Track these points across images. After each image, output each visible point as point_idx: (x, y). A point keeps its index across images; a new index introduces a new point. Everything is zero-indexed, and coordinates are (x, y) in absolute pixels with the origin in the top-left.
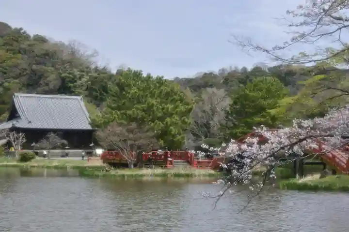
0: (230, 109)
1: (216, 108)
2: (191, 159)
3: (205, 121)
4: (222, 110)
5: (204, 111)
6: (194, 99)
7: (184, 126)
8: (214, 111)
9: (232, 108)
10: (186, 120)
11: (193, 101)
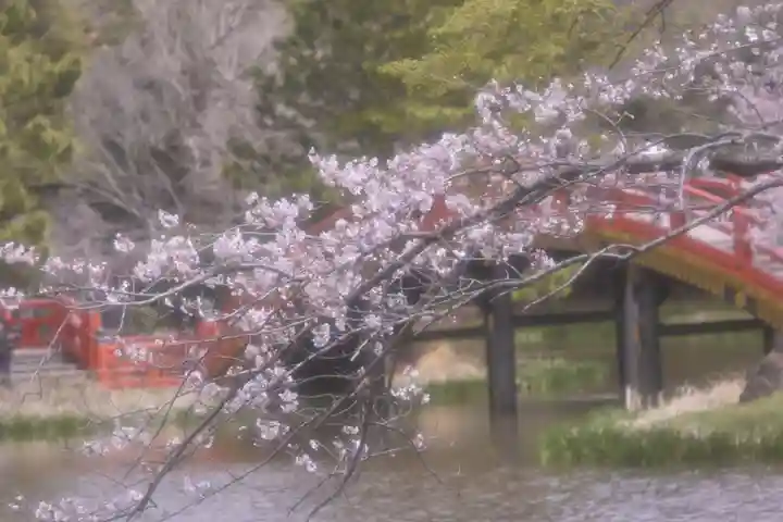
0: (283, 64)
1: (211, 63)
2: (87, 341)
3: (156, 139)
4: (244, 76)
5: (151, 86)
6: (97, 23)
7: (37, 165)
8: (200, 81)
9: (293, 61)
10: (49, 135)
11: (94, 35)
